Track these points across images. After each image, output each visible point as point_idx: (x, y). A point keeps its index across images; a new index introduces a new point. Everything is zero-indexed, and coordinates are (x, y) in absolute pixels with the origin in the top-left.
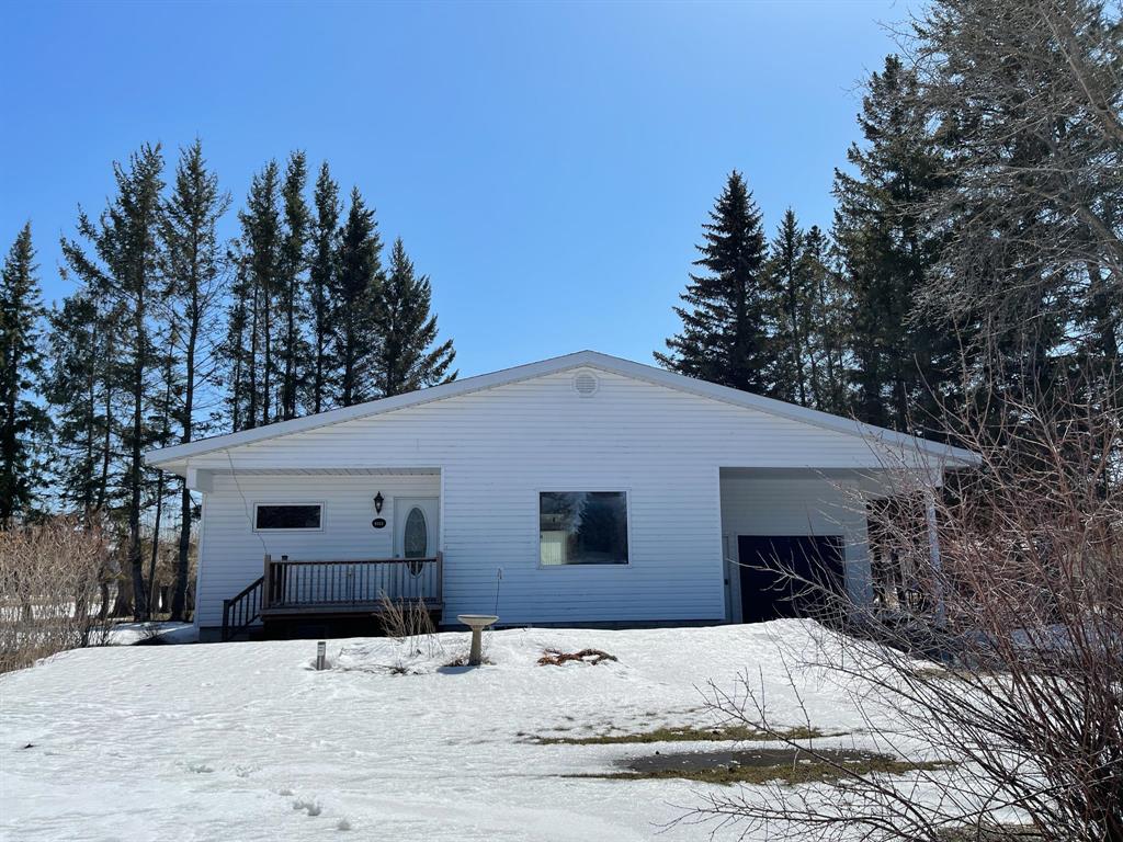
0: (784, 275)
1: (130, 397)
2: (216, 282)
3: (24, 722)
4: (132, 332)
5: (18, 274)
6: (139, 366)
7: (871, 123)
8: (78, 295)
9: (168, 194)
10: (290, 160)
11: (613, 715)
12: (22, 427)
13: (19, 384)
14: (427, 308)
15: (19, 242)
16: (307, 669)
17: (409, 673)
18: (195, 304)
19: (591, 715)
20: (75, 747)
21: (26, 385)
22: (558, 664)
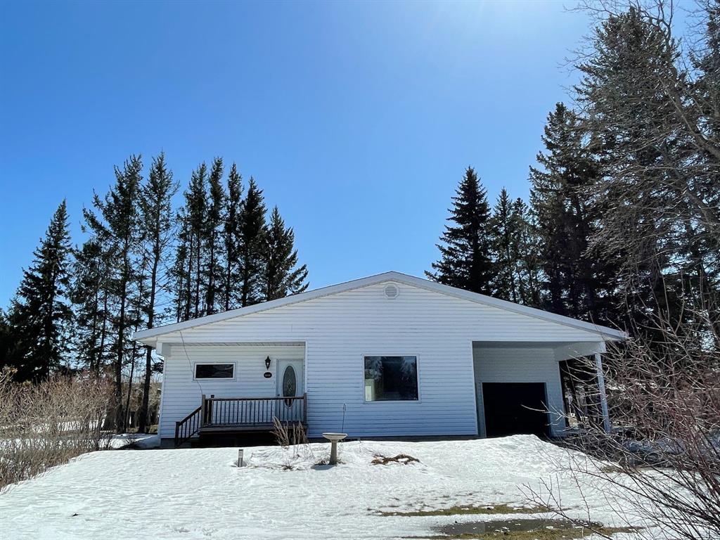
0: (501, 226)
1: (118, 298)
2: (170, 232)
3: (70, 499)
4: (121, 261)
5: (57, 229)
6: (124, 281)
7: (549, 140)
8: (90, 241)
9: (144, 183)
10: (214, 163)
11: (423, 497)
12: (57, 317)
13: (56, 292)
14: (292, 246)
15: (59, 210)
16: (233, 466)
17: (294, 469)
18: (157, 245)
19: (409, 497)
20: (103, 515)
21: (60, 293)
22: (384, 463)
